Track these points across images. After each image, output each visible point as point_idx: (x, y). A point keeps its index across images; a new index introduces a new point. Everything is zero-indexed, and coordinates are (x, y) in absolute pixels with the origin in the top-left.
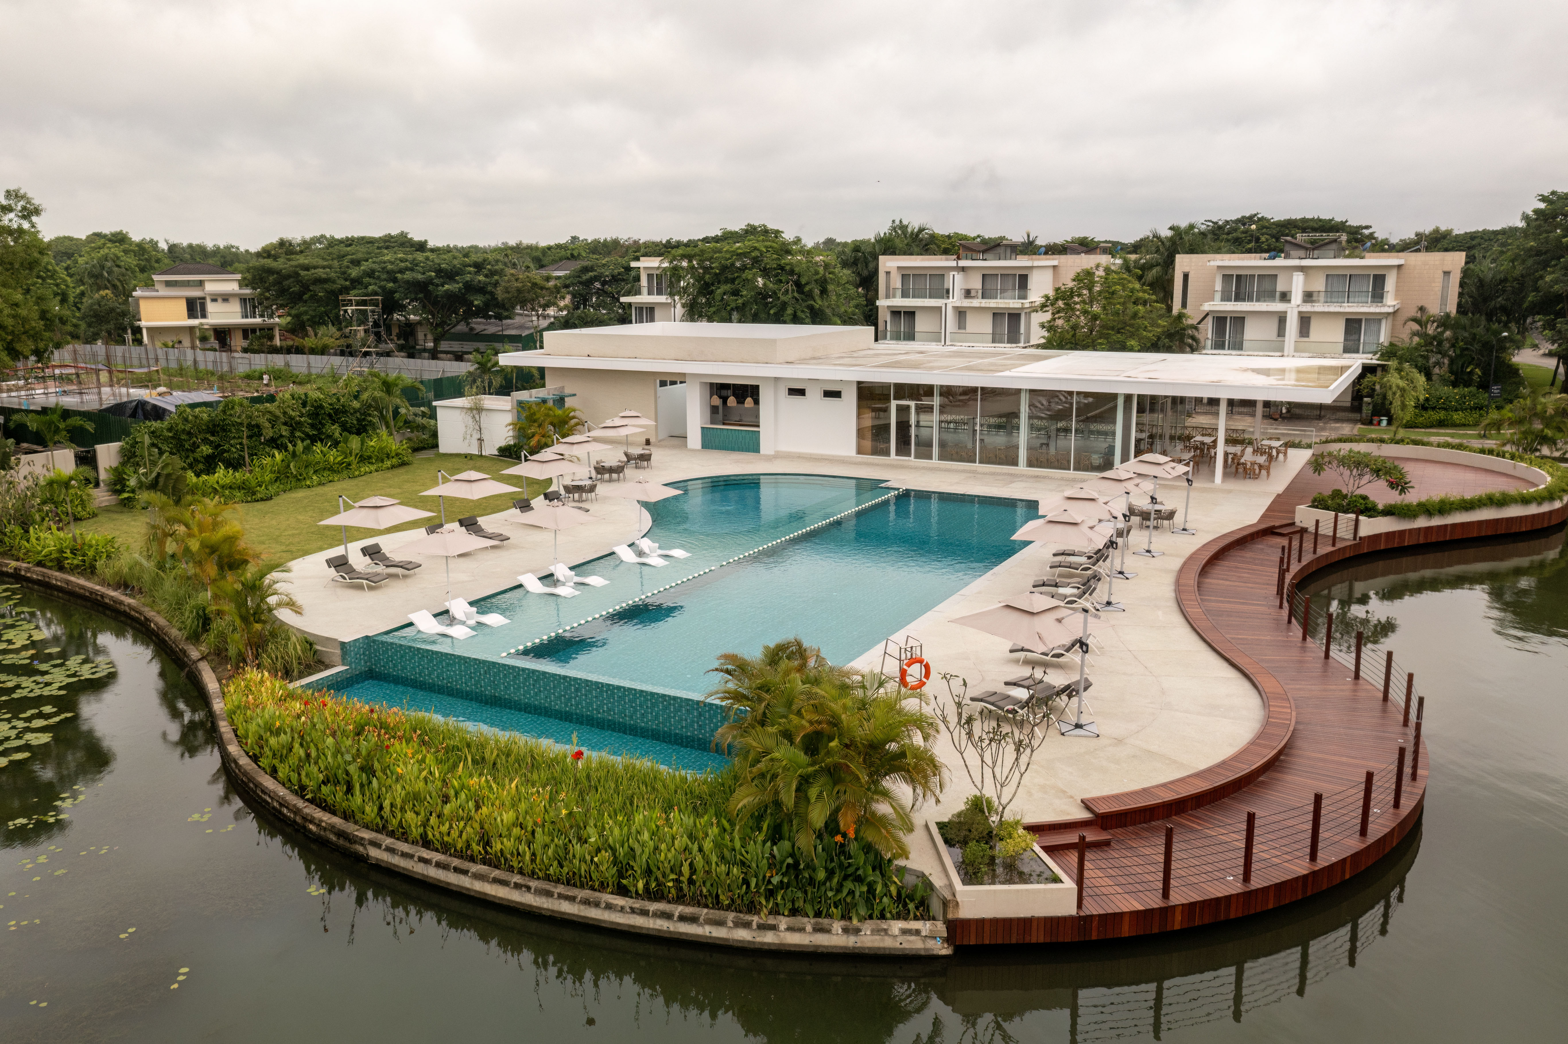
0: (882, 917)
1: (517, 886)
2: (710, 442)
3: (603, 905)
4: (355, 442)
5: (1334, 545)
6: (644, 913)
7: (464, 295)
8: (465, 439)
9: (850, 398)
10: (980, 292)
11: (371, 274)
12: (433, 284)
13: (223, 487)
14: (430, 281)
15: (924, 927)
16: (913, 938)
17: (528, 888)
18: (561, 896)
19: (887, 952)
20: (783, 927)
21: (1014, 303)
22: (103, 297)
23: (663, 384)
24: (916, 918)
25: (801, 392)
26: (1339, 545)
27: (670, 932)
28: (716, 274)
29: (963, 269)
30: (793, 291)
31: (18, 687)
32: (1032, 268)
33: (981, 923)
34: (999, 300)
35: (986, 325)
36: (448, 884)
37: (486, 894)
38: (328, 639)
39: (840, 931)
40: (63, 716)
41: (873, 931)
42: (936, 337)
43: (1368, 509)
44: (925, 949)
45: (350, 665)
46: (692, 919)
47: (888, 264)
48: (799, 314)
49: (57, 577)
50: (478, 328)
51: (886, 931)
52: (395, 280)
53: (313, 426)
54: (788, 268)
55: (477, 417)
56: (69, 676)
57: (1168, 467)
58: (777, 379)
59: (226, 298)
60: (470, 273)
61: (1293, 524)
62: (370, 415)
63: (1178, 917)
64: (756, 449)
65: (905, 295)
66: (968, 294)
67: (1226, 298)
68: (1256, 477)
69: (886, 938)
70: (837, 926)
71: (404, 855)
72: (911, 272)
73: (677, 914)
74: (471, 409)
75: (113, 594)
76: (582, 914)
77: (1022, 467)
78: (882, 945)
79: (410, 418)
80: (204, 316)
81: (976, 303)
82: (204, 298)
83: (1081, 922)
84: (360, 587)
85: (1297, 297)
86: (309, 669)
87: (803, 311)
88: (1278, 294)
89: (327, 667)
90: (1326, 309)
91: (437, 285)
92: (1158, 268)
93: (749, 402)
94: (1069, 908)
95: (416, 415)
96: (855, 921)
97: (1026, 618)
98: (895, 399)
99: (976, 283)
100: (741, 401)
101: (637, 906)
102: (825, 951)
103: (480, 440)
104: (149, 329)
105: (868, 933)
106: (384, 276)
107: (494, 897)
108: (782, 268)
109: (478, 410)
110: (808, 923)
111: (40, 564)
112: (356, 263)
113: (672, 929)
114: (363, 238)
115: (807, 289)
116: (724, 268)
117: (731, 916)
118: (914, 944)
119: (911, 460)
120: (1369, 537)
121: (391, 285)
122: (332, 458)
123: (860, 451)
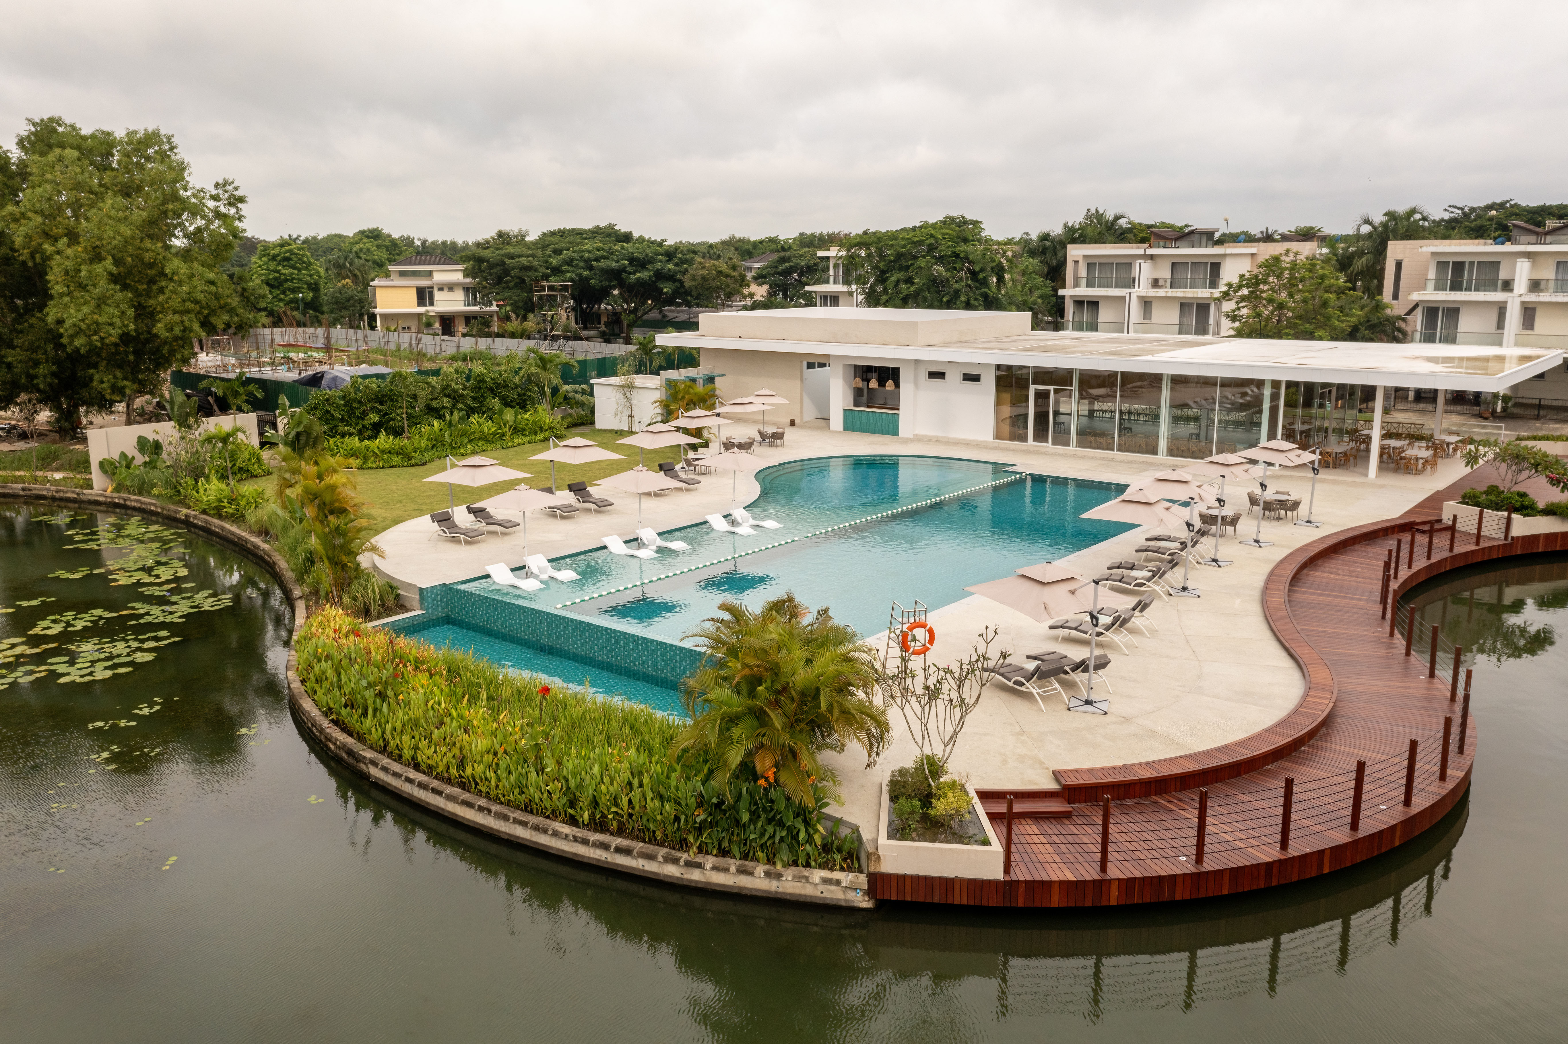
0: (808, 865)
1: (481, 809)
2: (852, 424)
3: (550, 832)
4: (509, 415)
5: (1477, 544)
6: (585, 842)
7: (655, 282)
8: (616, 415)
9: (989, 381)
10: (1169, 281)
11: (569, 262)
12: (626, 272)
13: (383, 452)
14: (623, 270)
15: (846, 878)
16: (833, 888)
17: (489, 811)
18: (516, 821)
19: (808, 900)
20: (708, 866)
21: (1203, 293)
22: (344, 286)
23: (810, 366)
24: (842, 869)
25: (941, 375)
26: (1484, 544)
27: (608, 863)
28: (891, 261)
29: (1152, 257)
30: (967, 278)
31: (148, 614)
32: (1224, 256)
33: (902, 878)
34: (1188, 290)
35: (1173, 316)
36: (428, 803)
37: (456, 815)
38: (410, 585)
39: (762, 874)
40: (172, 640)
41: (794, 877)
42: (1119, 327)
43: (1527, 508)
44: (845, 900)
45: (427, 609)
46: (627, 852)
47: (1075, 252)
48: (972, 302)
49: (216, 523)
50: (671, 315)
51: (807, 878)
52: (591, 268)
53: (474, 399)
54: (962, 255)
55: (628, 394)
56: (192, 607)
57: (1292, 455)
58: (917, 362)
59: (451, 287)
60: (661, 261)
61: (1440, 521)
62: (530, 390)
63: (1114, 893)
64: (896, 433)
65: (1090, 284)
66: (1156, 283)
67: (1439, 287)
68: (1418, 472)
69: (808, 885)
70: (760, 870)
71: (396, 775)
72: (1096, 261)
73: (613, 846)
74: (622, 387)
75: (254, 539)
76: (534, 839)
77: (1162, 456)
78: (803, 892)
79: (571, 395)
80: (432, 304)
81: (1161, 292)
82: (432, 287)
83: (1008, 887)
84: (457, 541)
85: (1521, 286)
86: (387, 611)
87: (976, 299)
88: (1500, 283)
89: (407, 610)
90: (1554, 299)
91: (630, 273)
92: (1369, 256)
93: (890, 385)
94: (994, 871)
95: (576, 392)
96: (779, 867)
97: (1037, 588)
98: (1034, 383)
99: (1165, 273)
100: (882, 383)
101: (580, 835)
102: (749, 893)
103: (631, 417)
104: (382, 315)
105: (790, 878)
106: (581, 264)
107: (463, 818)
108: (957, 256)
109: (631, 387)
110: (733, 864)
111: (204, 512)
112: (558, 252)
113: (609, 860)
114: (574, 230)
115: (981, 276)
116: (899, 256)
117: (663, 851)
118: (834, 894)
119: (1048, 446)
120: (1524, 538)
121: (587, 272)
122: (486, 430)
123: (998, 436)
